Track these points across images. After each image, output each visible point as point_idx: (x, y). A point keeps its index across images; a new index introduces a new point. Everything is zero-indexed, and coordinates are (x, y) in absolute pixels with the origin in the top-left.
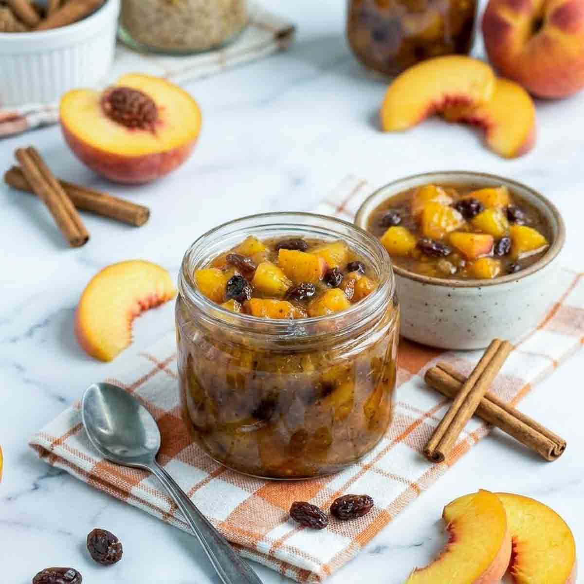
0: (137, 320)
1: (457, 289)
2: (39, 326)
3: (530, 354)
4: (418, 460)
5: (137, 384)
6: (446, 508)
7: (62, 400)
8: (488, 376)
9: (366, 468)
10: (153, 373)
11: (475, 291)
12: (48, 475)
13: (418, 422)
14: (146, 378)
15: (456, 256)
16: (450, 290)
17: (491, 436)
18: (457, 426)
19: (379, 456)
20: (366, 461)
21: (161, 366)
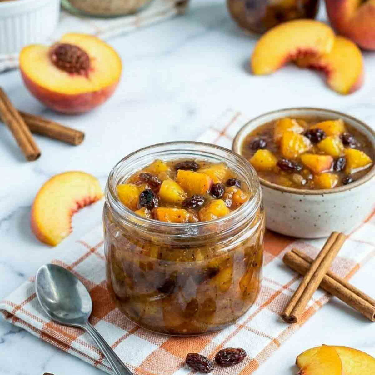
0: (76, 215)
1: (307, 196)
2: (5, 219)
3: (360, 242)
4: (278, 321)
5: (76, 264)
6: (299, 357)
7: (22, 275)
8: (329, 259)
9: (241, 327)
10: (87, 255)
11: (319, 197)
12: (11, 332)
13: (278, 293)
14: (82, 259)
15: (305, 171)
16: (301, 197)
17: (331, 303)
18: (307, 296)
19: (250, 318)
20: (240, 322)
21: (93, 250)
